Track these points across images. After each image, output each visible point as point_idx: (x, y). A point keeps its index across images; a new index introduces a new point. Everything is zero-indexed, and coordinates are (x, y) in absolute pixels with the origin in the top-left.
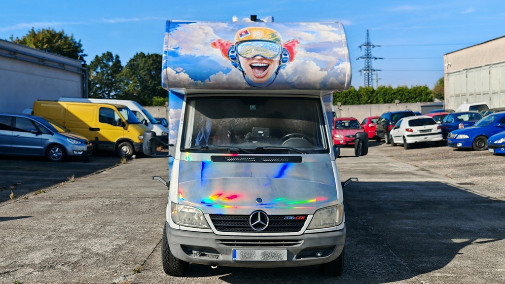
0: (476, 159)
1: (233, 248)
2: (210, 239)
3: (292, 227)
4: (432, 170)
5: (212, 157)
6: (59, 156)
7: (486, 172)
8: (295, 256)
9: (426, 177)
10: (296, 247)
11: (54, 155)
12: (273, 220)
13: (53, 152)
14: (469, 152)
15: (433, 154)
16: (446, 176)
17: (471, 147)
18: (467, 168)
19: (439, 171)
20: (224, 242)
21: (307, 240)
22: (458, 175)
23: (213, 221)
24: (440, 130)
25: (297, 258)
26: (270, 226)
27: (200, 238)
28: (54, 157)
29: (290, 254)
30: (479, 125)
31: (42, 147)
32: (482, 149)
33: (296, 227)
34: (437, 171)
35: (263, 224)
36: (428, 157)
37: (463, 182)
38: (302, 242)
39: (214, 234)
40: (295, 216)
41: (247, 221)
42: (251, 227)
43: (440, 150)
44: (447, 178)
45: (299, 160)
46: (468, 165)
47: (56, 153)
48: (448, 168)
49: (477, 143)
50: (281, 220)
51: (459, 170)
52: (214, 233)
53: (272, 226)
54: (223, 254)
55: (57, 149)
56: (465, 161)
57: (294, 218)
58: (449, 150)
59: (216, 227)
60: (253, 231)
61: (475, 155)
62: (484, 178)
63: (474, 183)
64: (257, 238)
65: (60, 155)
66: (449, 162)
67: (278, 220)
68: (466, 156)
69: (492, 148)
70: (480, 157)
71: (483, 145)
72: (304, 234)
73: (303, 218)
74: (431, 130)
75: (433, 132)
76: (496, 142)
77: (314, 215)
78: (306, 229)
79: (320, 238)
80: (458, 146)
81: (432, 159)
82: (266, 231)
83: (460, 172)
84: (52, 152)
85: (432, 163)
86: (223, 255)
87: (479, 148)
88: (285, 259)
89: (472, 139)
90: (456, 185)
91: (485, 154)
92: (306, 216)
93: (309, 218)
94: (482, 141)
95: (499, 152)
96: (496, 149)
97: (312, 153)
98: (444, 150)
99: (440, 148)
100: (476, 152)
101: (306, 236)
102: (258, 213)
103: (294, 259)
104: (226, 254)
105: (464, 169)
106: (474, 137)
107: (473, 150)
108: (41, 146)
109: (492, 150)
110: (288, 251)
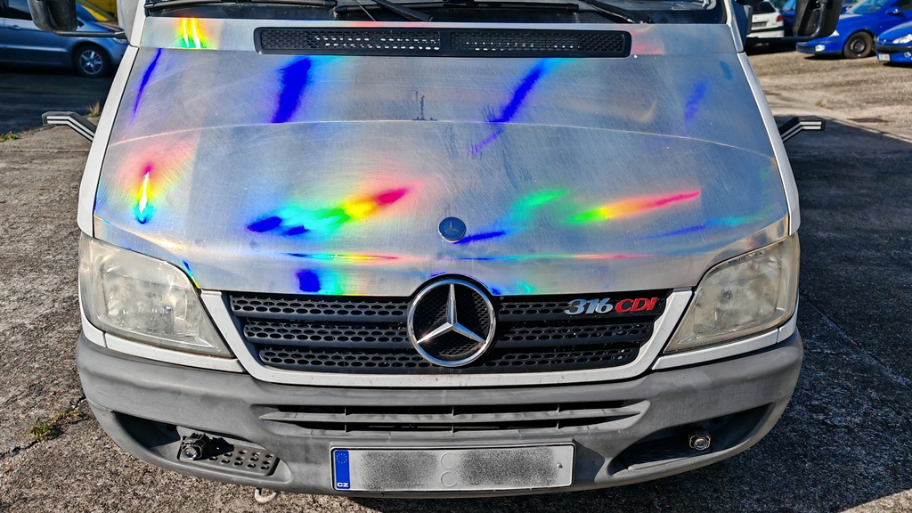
0: (858, 74)
1: (335, 440)
2: (232, 402)
3: (599, 347)
4: (785, 94)
5: (260, 33)
6: (97, 67)
7: (893, 97)
8: (607, 462)
9: (781, 107)
10: (614, 432)
11: (88, 64)
12: (517, 317)
13: (86, 58)
14: (835, 62)
15: (772, 65)
16: (819, 104)
17: (840, 51)
18: (849, 90)
19: (798, 95)
20: (293, 416)
21: (659, 400)
22: (840, 102)
23: (241, 322)
24: (780, 24)
25: (614, 468)
26: (500, 344)
27: (188, 395)
28: (89, 68)
29: (584, 461)
30: (856, 12)
31: (64, 50)
32: (859, 55)
33: (615, 347)
34: (794, 95)
35: (471, 335)
36: (765, 70)
37: (860, 116)
38: (642, 407)
39: (247, 379)
40: (615, 297)
41: (395, 325)
42: (414, 351)
43: (779, 58)
44: (823, 109)
45: (619, 46)
46: (848, 83)
47: (92, 61)
48: (812, 89)
49: (852, 46)
50: (551, 315)
51: (836, 93)
52: (246, 373)
53: (511, 342)
54: (293, 461)
55: (93, 53)
56: (838, 76)
57: (609, 308)
58: (796, 58)
59: (256, 349)
60: (425, 369)
61: (850, 66)
62: (898, 108)
63: (884, 118)
64: (443, 399)
65: (100, 65)
66: (808, 79)
67: (537, 316)
68: (833, 69)
69: (884, 52)
70: (862, 70)
71: (862, 48)
72: (649, 371)
73: (649, 304)
74: (765, 23)
75: (769, 26)
76: (896, 42)
77: (694, 289)
78: (661, 354)
79: (717, 387)
80: (818, 50)
81: (774, 74)
82: (484, 364)
83: (841, 97)
84: (83, 59)
85: (777, 82)
86: (295, 467)
87: (854, 54)
88: (564, 479)
89: (845, 38)
90: (851, 122)
91: (868, 65)
92: (663, 294)
93: (676, 302)
94: (862, 40)
95: (901, 60)
96: (895, 55)
97: (664, 21)
98: (787, 59)
99: (778, 55)
100: (848, 61)
101: (658, 383)
102: (447, 287)
103: (602, 474)
104: (307, 461)
105: (844, 91)
106: (849, 34)
107: (843, 57)
108: (62, 46)
109: (885, 57)
110: (578, 448)
